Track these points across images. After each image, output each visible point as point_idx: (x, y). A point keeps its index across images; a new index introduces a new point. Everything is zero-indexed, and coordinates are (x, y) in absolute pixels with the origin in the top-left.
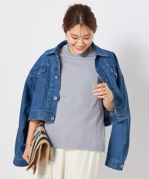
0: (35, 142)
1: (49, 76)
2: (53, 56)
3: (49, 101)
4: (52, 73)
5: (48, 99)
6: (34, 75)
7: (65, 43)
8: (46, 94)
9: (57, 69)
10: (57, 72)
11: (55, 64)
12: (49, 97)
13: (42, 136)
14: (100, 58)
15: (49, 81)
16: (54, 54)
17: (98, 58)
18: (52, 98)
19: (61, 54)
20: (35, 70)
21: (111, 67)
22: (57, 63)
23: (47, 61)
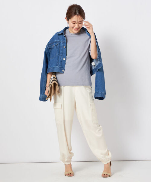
1: (60, 47)
2: (61, 36)
4: (61, 45)
5: (60, 60)
6: (50, 47)
7: (66, 28)
8: (58, 57)
10: (64, 44)
12: (61, 59)
15: (60, 50)
16: (62, 34)
20: (51, 44)
22: (64, 39)
23: (58, 38)
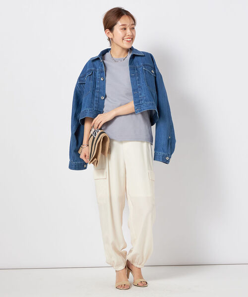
0: (94, 138)
1: (95, 79)
2: (97, 61)
3: (96, 101)
4: (97, 76)
5: (95, 99)
6: (82, 81)
7: (107, 51)
8: (93, 94)
9: (102, 72)
10: (102, 74)
11: (100, 68)
12: (97, 97)
13: (100, 131)
14: (136, 58)
15: (95, 83)
16: (98, 59)
17: (133, 57)
18: (99, 98)
19: (104, 61)
20: (83, 77)
21: (144, 66)
22: (102, 66)
23: (92, 66)
